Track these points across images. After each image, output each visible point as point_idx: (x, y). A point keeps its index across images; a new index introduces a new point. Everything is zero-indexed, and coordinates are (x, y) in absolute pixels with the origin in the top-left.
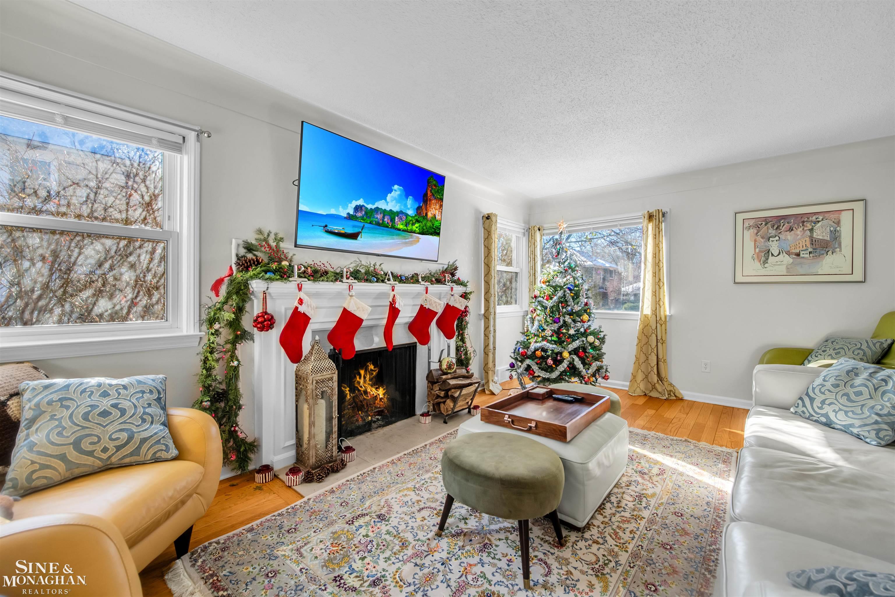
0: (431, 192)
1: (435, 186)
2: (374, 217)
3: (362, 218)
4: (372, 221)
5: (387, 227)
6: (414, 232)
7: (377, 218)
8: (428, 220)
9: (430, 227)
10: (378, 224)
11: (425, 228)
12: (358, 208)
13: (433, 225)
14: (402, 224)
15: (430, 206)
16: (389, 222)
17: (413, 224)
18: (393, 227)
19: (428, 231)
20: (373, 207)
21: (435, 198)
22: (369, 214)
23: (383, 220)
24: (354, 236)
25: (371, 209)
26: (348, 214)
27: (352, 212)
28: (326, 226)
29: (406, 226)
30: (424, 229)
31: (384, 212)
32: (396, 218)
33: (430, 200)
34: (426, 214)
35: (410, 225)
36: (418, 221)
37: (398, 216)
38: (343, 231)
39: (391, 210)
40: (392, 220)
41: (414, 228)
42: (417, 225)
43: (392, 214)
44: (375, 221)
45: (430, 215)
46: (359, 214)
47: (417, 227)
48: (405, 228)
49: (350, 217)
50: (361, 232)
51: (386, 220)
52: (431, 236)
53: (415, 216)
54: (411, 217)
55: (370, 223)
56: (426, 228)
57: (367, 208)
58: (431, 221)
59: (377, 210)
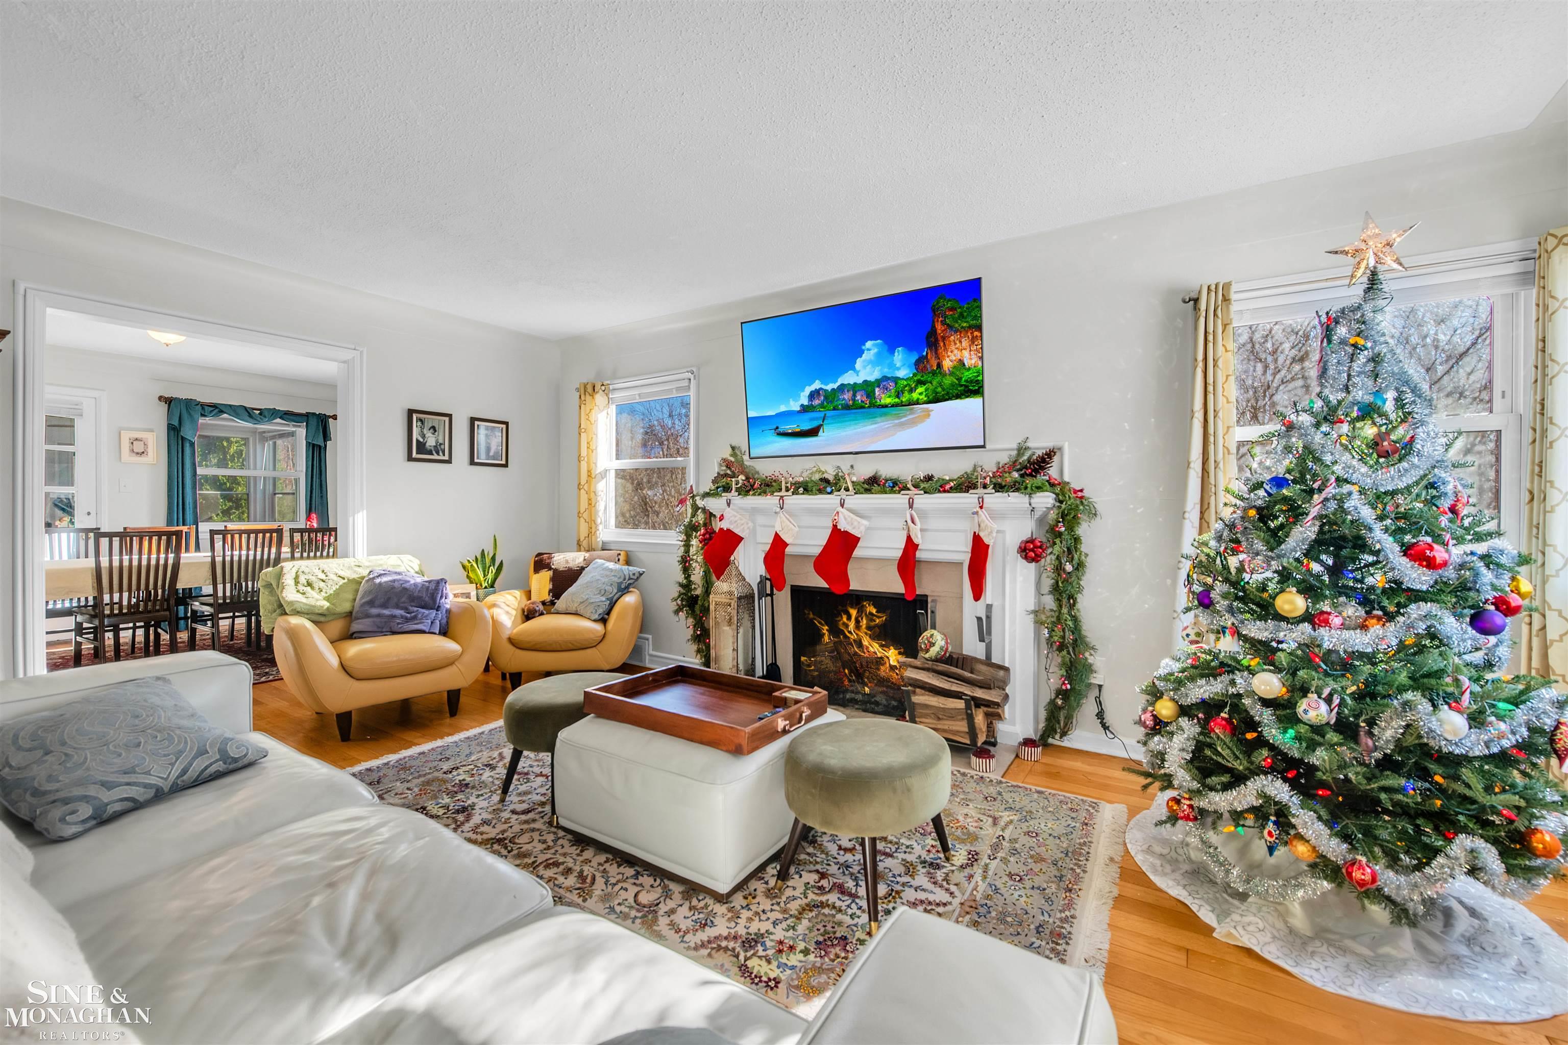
0: (943, 323)
1: (952, 309)
2: (839, 399)
3: (822, 405)
4: (837, 406)
5: (863, 407)
6: (917, 403)
7: (844, 399)
8: (945, 375)
9: (953, 385)
10: (847, 407)
11: (939, 389)
12: (813, 395)
13: (959, 379)
14: (889, 397)
15: (946, 349)
16: (865, 399)
17: (912, 390)
18: (873, 406)
19: (948, 393)
20: (835, 386)
21: (956, 331)
22: (830, 397)
23: (854, 400)
24: (813, 432)
25: (833, 389)
26: (802, 405)
27: (806, 403)
28: (777, 428)
29: (898, 396)
30: (937, 393)
31: (854, 388)
32: (877, 390)
33: (944, 338)
34: (939, 366)
35: (906, 394)
36: (921, 383)
37: (879, 386)
38: (798, 430)
39: (865, 381)
40: (870, 395)
41: (915, 396)
42: (921, 389)
43: (868, 387)
44: (842, 405)
45: (947, 364)
46: (816, 402)
47: (921, 394)
48: (897, 400)
49: (804, 409)
50: (821, 425)
51: (858, 397)
52: (958, 401)
53: (915, 375)
54: (906, 380)
55: (834, 409)
56: (943, 390)
57: (826, 391)
58: (951, 374)
59: (842, 388)
